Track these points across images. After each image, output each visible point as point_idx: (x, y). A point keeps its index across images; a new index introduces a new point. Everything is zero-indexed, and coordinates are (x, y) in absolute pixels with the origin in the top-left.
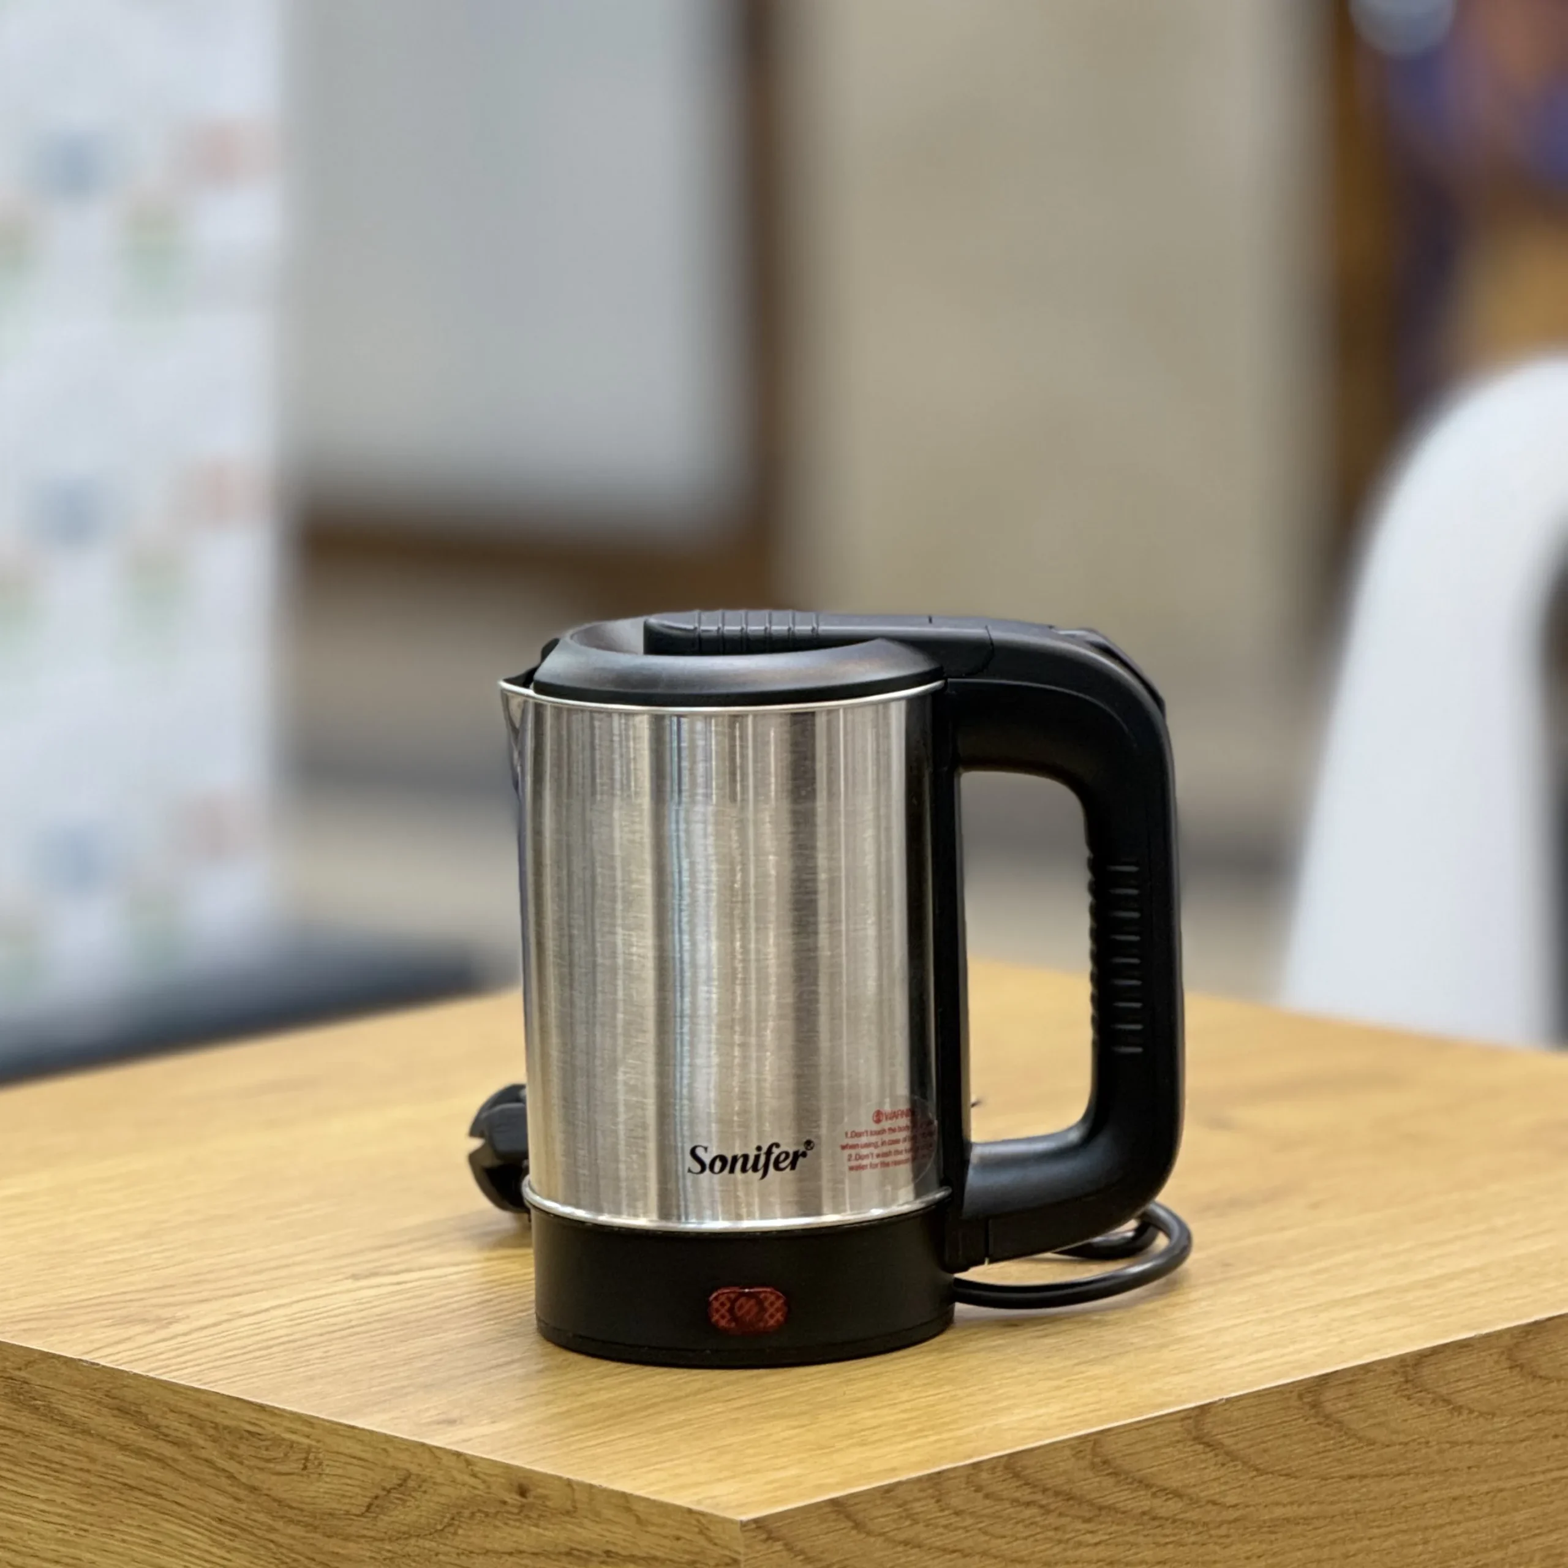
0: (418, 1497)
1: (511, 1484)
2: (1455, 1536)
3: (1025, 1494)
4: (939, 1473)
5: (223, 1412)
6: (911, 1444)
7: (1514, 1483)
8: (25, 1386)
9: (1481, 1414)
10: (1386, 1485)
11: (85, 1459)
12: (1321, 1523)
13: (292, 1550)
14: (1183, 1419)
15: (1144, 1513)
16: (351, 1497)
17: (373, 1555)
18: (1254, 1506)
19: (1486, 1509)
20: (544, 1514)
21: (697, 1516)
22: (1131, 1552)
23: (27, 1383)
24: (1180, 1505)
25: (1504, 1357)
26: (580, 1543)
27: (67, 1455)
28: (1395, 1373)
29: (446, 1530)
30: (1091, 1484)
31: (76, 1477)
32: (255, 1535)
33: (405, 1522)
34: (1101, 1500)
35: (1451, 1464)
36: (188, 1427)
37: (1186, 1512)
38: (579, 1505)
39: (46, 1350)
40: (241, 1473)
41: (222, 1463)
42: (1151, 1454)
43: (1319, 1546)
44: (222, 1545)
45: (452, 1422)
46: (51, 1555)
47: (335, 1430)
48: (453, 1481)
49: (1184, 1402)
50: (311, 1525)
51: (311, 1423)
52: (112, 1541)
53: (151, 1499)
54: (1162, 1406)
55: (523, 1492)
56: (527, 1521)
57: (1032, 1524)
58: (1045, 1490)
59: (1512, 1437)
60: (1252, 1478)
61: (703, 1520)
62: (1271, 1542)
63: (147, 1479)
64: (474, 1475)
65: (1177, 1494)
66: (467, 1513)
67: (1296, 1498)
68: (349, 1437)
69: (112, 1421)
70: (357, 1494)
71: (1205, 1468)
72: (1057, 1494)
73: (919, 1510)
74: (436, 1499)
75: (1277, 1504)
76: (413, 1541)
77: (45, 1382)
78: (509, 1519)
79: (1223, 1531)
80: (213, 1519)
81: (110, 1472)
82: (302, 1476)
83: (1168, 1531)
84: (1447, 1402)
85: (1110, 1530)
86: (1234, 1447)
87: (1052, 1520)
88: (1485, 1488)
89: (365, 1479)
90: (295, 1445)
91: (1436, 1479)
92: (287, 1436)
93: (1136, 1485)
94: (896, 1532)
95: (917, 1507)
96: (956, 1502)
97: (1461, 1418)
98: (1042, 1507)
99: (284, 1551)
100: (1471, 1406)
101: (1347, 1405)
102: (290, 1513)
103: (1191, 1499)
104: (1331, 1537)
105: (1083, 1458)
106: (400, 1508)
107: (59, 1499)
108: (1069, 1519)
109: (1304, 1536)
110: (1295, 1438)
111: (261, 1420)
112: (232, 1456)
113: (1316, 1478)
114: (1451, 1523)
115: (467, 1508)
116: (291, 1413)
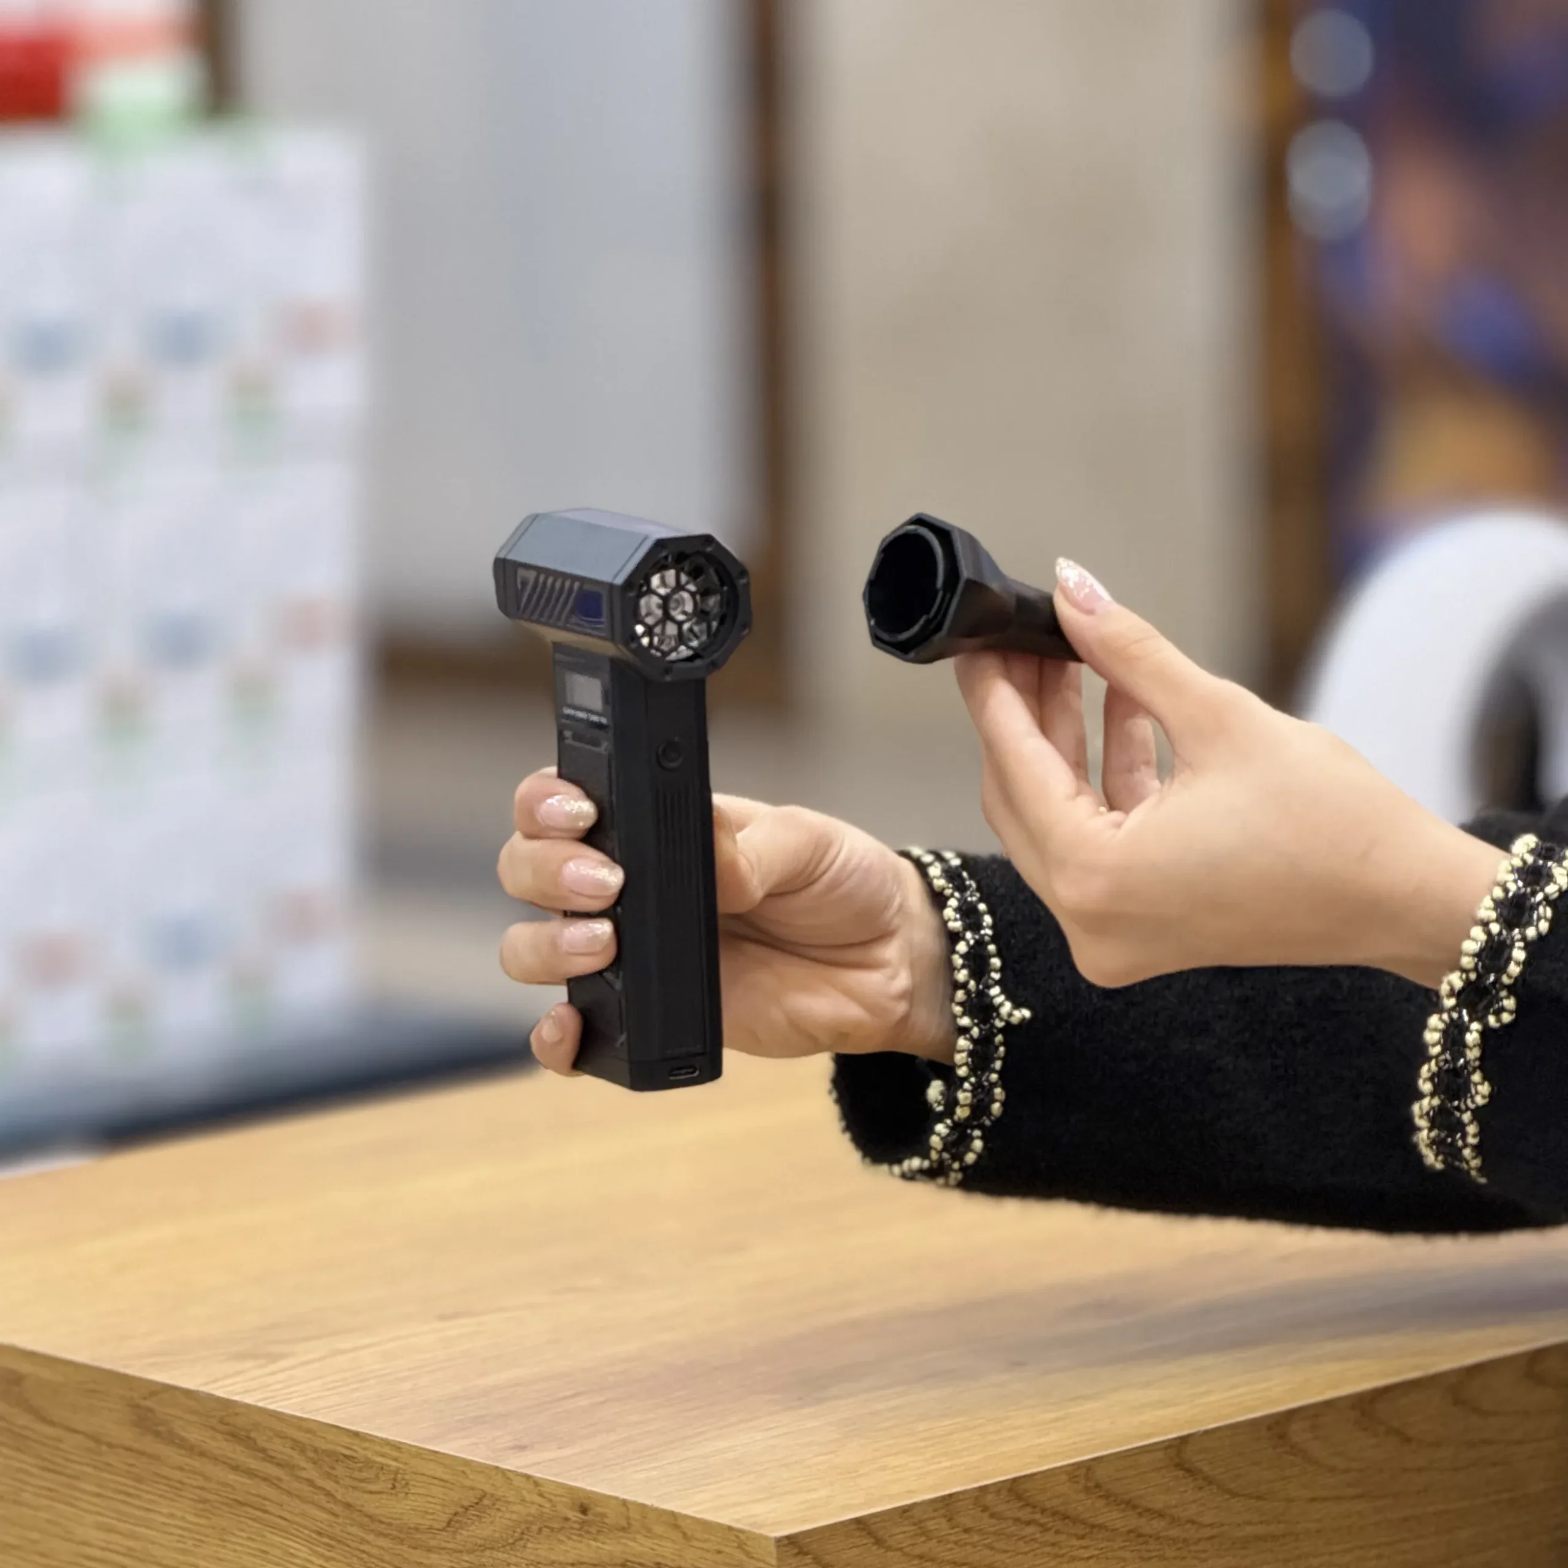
0: (493, 1514)
1: (574, 1505)
4: (950, 1495)
5: (323, 1438)
6: (927, 1469)
7: (1459, 1505)
8: (149, 1413)
9: (1429, 1445)
10: (1344, 1506)
11: (201, 1478)
12: (1288, 1539)
16: (433, 1514)
18: (1228, 1525)
19: (1433, 1529)
20: (602, 1529)
21: (735, 1533)
23: (151, 1411)
24: (1163, 1523)
25: (1448, 1395)
26: (634, 1555)
27: (186, 1475)
28: (1352, 1408)
29: (517, 1543)
30: (1084, 1505)
31: (193, 1494)
33: (480, 1536)
34: (1090, 1520)
35: (1402, 1488)
36: (292, 1451)
37: (1166, 1530)
38: (632, 1522)
39: (168, 1382)
40: (337, 1491)
41: (320, 1482)
44: (322, 1556)
47: (422, 1454)
48: (523, 1500)
49: (1166, 1434)
50: (399, 1538)
51: (400, 1448)
52: (224, 1551)
54: (1149, 1436)
55: (584, 1510)
56: (588, 1536)
59: (1458, 1465)
60: (1226, 1500)
61: (742, 1536)
62: (1244, 1557)
63: (255, 1496)
64: (541, 1495)
65: (1160, 1515)
66: (535, 1528)
67: (1263, 1518)
68: (432, 1461)
69: (223, 1444)
70: (439, 1511)
71: (1186, 1491)
72: (1054, 1514)
73: (933, 1528)
74: (508, 1515)
75: (1249, 1523)
76: (488, 1553)
77: (167, 1410)
78: (571, 1534)
79: (1199, 1547)
80: (313, 1531)
81: (223, 1489)
82: (391, 1494)
83: (1151, 1547)
84: (1399, 1433)
85: (1100, 1546)
86: (1211, 1473)
87: (1050, 1537)
88: (1432, 1509)
89: (445, 1498)
90: (385, 1467)
91: (1389, 1501)
92: (377, 1459)
93: (1123, 1506)
94: (911, 1547)
95: (931, 1525)
96: (966, 1521)
97: (1411, 1447)
98: (1042, 1525)
99: (374, 1560)
100: (1420, 1437)
101: (1310, 1436)
102: (381, 1528)
103: (1172, 1519)
104: (1296, 1553)
105: (1077, 1482)
106: (477, 1523)
108: (1064, 1536)
109: (1273, 1552)
110: (1265, 1465)
111: (353, 1444)
112: (329, 1476)
113: (1282, 1500)
115: (536, 1524)
116: (382, 1439)
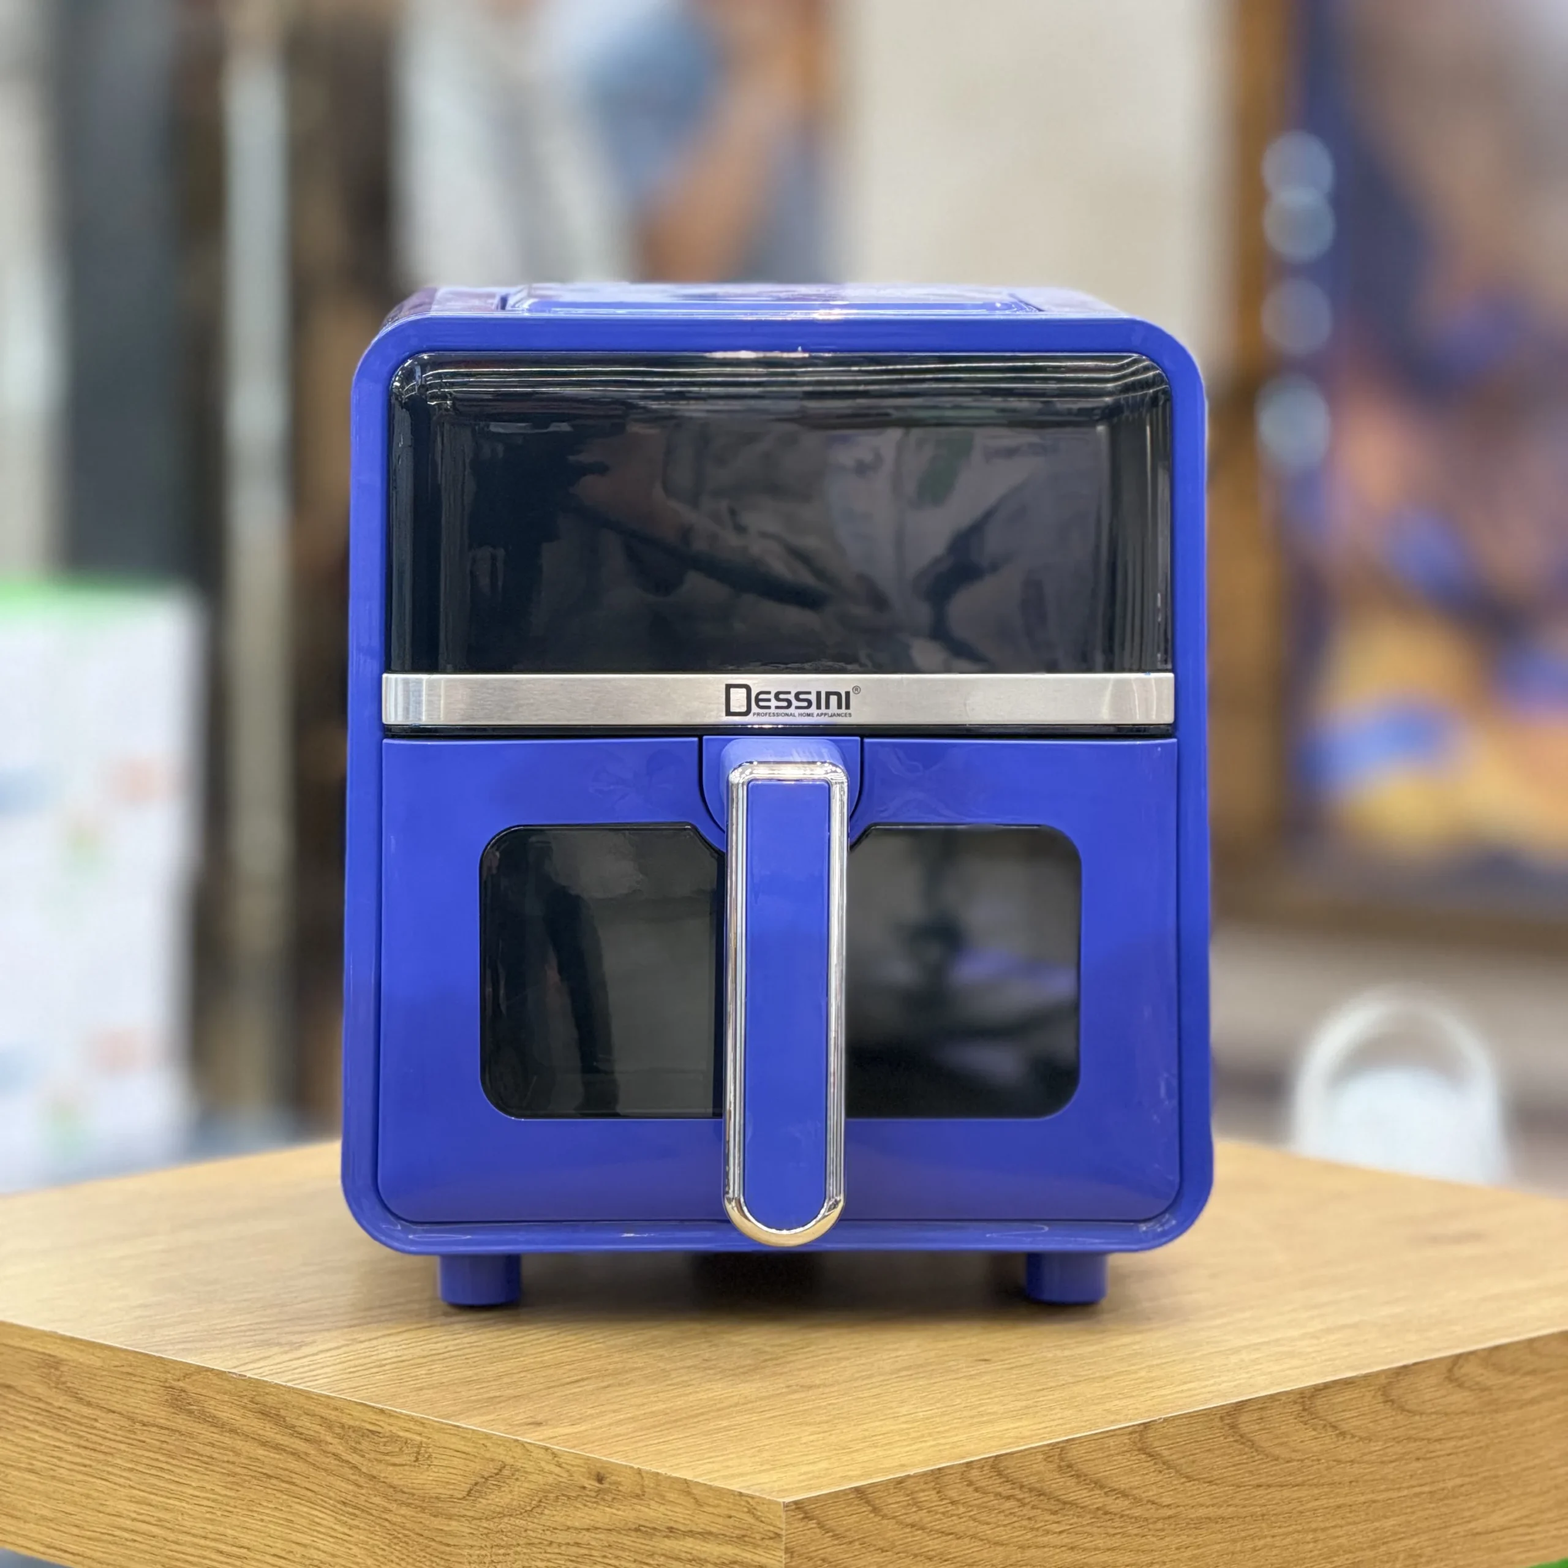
0: (512, 1484)
1: (590, 1473)
2: (1338, 1537)
3: (1006, 1489)
4: (939, 1469)
5: (348, 1414)
6: (915, 1447)
7: (1385, 1495)
8: (183, 1394)
9: (1361, 1439)
10: (1286, 1493)
11: (231, 1453)
12: (1236, 1522)
13: (404, 1528)
14: (1131, 1433)
15: (1098, 1509)
16: (454, 1484)
17: (472, 1531)
18: (1184, 1506)
19: (1363, 1517)
20: (617, 1497)
21: (747, 1499)
22: (1086, 1540)
23: (184, 1391)
24: (1127, 1503)
25: (1380, 1393)
26: (647, 1521)
27: (217, 1451)
28: (1295, 1403)
29: (534, 1511)
30: (1057, 1483)
31: (224, 1468)
32: (371, 1515)
33: (499, 1504)
34: (1063, 1497)
35: (1336, 1478)
36: (319, 1427)
37: (1130, 1509)
38: (647, 1490)
39: (203, 1365)
40: (362, 1464)
41: (346, 1456)
42: (1105, 1460)
43: (1234, 1541)
45: (539, 1424)
46: (201, 1532)
47: (444, 1429)
48: (542, 1470)
49: (1130, 1420)
50: (421, 1507)
51: (423, 1423)
52: (251, 1520)
53: (284, 1485)
54: (1113, 1422)
55: (600, 1479)
56: (602, 1503)
57: (1011, 1514)
58: (1022, 1487)
59: (1385, 1459)
60: (1183, 1483)
61: (751, 1502)
62: (1196, 1537)
63: (282, 1468)
64: (560, 1466)
65: (1124, 1495)
66: (552, 1496)
67: (1215, 1501)
68: (454, 1434)
69: (255, 1423)
70: (460, 1481)
71: (1147, 1474)
72: (1031, 1490)
73: (924, 1499)
75: (1202, 1505)
76: (506, 1520)
77: (199, 1390)
78: (588, 1501)
79: (1159, 1525)
80: (338, 1502)
81: (252, 1463)
82: (414, 1466)
83: (1116, 1525)
84: (1335, 1427)
85: (1072, 1521)
86: (1170, 1458)
87: (1026, 1511)
88: (1362, 1499)
89: (467, 1469)
90: (408, 1441)
91: (1326, 1490)
92: (401, 1434)
93: (1092, 1485)
94: (904, 1516)
95: (922, 1496)
96: (952, 1493)
97: (1344, 1442)
98: (1018, 1500)
99: (397, 1528)
100: (1352, 1431)
101: (1257, 1427)
102: (404, 1497)
103: (1135, 1499)
104: (1243, 1534)
105: (1051, 1462)
106: (496, 1492)
107: (209, 1487)
108: (1039, 1511)
109: (1222, 1533)
110: (1217, 1452)
111: (380, 1421)
112: (355, 1450)
113: (1233, 1485)
114: (1334, 1527)
115: (553, 1493)
116: (408, 1416)
